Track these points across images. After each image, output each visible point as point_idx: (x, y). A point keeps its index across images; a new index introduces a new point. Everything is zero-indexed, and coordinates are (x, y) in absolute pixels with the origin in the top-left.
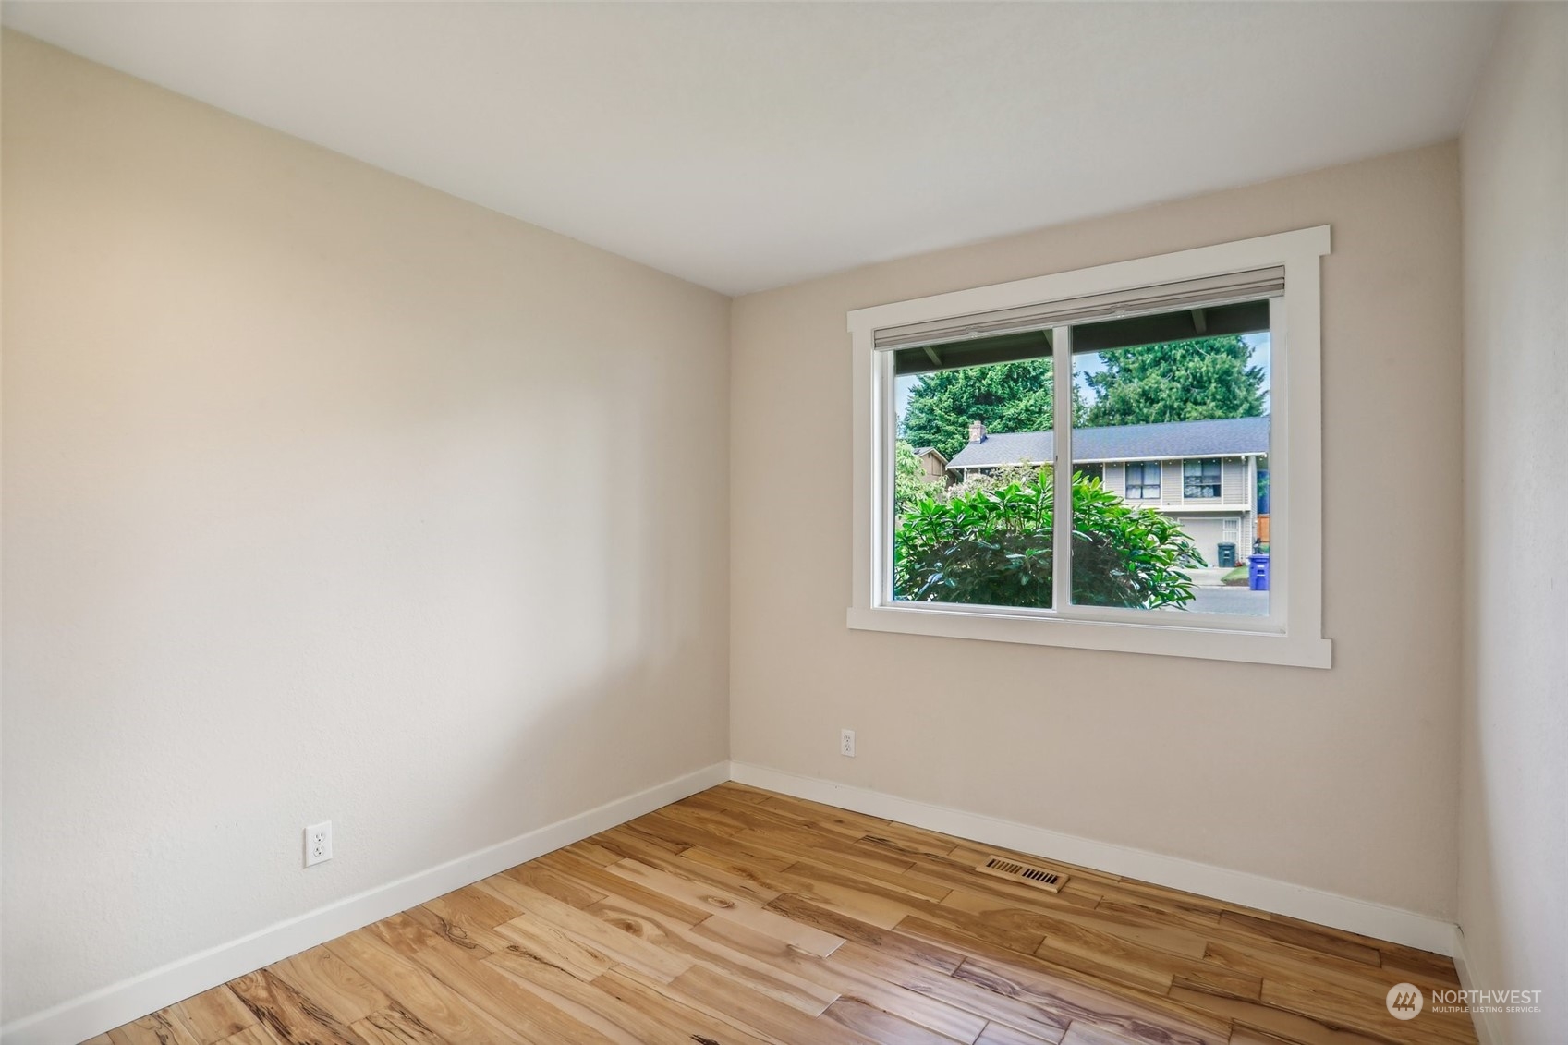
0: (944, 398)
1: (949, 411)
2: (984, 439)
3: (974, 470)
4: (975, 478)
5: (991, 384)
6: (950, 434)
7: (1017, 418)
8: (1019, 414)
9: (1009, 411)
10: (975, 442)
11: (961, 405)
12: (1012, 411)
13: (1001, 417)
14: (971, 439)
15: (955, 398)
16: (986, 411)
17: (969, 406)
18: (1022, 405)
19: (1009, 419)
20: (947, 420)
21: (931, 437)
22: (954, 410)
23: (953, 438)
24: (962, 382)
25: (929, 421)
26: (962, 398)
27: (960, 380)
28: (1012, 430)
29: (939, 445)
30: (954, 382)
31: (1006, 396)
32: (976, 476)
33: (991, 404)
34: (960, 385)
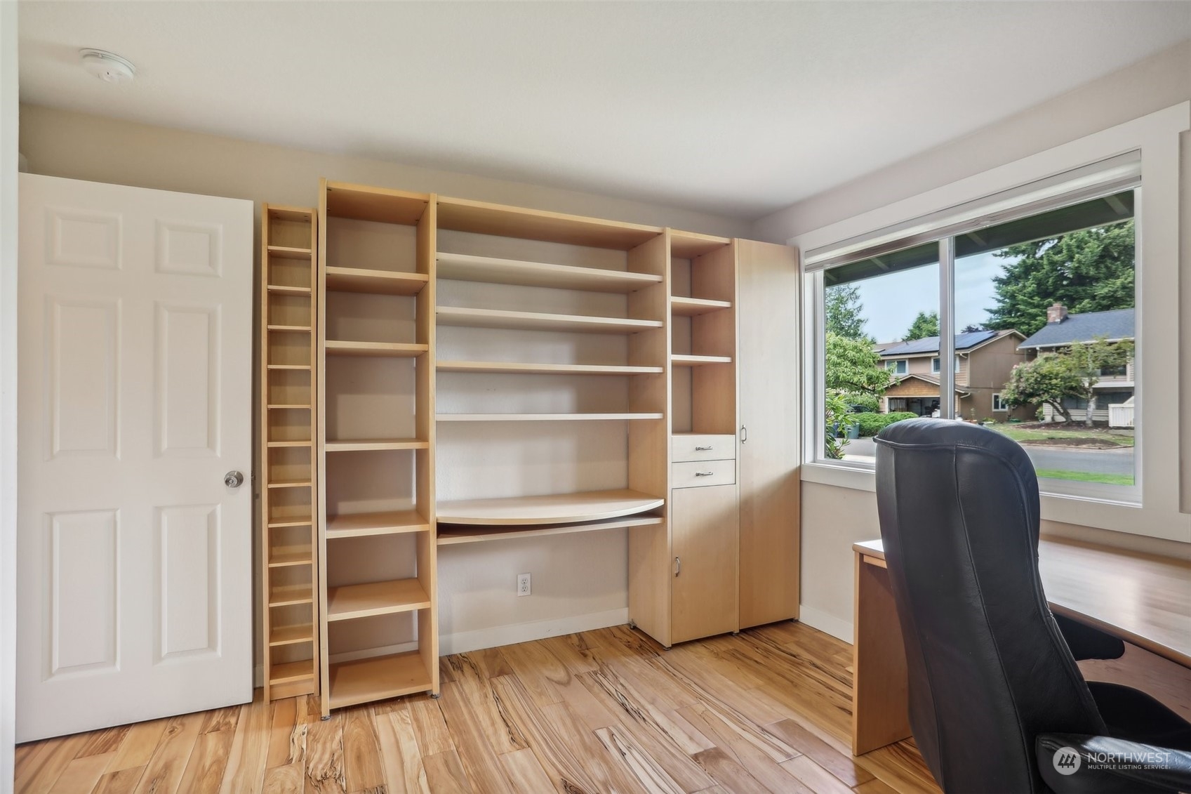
0: (1027, 284)
1: (1034, 296)
2: (1065, 319)
3: (1044, 350)
4: (1045, 356)
5: (1079, 267)
6: (1034, 317)
7: (1112, 296)
8: (1115, 292)
9: (1102, 290)
10: (1055, 323)
11: (1047, 289)
12: (1106, 290)
13: (1093, 297)
14: (1050, 320)
15: (1040, 283)
16: (1077, 292)
17: (1056, 289)
18: (1119, 282)
19: (1104, 298)
20: (1030, 304)
21: (1012, 320)
22: (1038, 294)
23: (1036, 320)
24: (1047, 267)
25: (1013, 306)
26: (1048, 281)
27: (1045, 267)
28: (1107, 308)
29: (1022, 327)
30: (1040, 268)
31: (1102, 275)
32: (1046, 354)
33: (1083, 285)
34: (1045, 270)
